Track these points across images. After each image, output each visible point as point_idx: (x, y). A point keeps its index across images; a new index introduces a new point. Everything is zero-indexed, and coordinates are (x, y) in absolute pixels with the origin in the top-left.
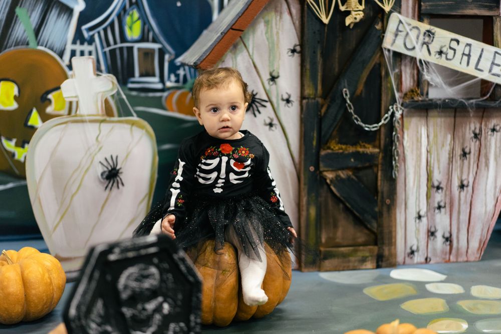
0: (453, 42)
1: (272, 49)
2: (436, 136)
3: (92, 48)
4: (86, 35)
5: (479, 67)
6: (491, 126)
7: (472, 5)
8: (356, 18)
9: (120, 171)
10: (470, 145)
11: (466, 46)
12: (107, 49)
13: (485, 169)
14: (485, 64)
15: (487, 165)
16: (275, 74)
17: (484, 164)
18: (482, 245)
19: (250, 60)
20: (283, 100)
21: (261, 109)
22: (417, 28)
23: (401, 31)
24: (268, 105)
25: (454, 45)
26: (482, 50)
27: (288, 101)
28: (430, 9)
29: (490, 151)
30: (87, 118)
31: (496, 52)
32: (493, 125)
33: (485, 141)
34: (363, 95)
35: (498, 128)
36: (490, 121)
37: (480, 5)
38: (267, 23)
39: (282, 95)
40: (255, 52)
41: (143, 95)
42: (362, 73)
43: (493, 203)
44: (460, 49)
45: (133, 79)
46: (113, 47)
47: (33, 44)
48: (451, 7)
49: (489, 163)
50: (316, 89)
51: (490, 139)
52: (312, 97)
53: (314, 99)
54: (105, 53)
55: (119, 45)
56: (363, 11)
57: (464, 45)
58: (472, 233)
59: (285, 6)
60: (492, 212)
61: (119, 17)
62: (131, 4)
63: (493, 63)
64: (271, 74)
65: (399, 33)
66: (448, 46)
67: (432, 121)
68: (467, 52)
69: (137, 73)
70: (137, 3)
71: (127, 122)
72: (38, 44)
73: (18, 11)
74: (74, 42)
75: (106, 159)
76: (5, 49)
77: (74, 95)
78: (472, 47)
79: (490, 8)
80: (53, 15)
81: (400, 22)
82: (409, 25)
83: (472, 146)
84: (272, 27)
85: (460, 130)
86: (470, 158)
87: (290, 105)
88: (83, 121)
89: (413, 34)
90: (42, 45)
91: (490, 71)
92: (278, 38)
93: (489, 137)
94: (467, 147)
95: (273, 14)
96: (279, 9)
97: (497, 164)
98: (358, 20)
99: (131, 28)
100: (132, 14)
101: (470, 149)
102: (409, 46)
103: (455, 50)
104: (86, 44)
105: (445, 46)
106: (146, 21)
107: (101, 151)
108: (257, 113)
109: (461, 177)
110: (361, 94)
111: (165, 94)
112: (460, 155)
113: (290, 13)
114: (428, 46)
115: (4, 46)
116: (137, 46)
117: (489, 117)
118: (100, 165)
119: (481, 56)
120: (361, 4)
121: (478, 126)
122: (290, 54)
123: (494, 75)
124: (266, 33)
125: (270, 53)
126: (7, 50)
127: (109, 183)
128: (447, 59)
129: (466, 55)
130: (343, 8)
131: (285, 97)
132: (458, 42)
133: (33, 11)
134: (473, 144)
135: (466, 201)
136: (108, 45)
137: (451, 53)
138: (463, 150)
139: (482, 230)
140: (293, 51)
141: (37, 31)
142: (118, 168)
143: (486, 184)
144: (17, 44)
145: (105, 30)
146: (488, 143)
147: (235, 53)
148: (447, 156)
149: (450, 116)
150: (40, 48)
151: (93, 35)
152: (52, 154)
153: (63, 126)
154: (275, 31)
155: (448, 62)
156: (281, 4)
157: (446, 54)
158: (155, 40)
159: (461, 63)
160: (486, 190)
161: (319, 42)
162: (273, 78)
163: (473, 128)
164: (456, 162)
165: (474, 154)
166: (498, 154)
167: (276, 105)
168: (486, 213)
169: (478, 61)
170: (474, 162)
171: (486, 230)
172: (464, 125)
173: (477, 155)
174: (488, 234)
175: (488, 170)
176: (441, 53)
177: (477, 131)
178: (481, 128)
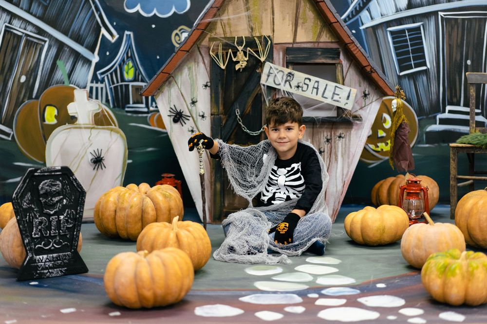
0: (306, 80)
1: (193, 85)
3: (103, 85)
4: (99, 77)
5: (324, 96)
6: (338, 134)
7: (321, 57)
8: (242, 66)
9: (103, 159)
12: (112, 86)
13: (335, 162)
14: (329, 94)
15: (336, 160)
16: (194, 100)
17: (334, 159)
18: (335, 212)
19: (179, 91)
20: (200, 116)
21: (186, 121)
22: (282, 71)
23: (271, 73)
24: (191, 119)
25: (307, 81)
26: (327, 85)
27: (203, 116)
28: (293, 60)
29: (338, 150)
30: (83, 126)
31: (336, 86)
32: (339, 133)
33: (334, 144)
35: (343, 136)
36: (338, 131)
37: (326, 56)
39: (199, 113)
40: (182, 86)
41: (135, 115)
42: (248, 99)
43: (342, 185)
44: (311, 84)
45: (128, 105)
46: (116, 85)
47: (67, 83)
48: (307, 58)
49: (338, 158)
50: (219, 109)
51: (338, 143)
52: (216, 114)
53: (218, 115)
54: (111, 89)
55: (120, 84)
56: (247, 61)
57: (314, 82)
59: (200, 59)
60: (341, 191)
61: (120, 65)
62: (128, 57)
63: (334, 93)
64: (192, 100)
65: (271, 75)
68: (316, 86)
69: (131, 102)
70: (131, 57)
71: (108, 129)
72: (70, 83)
73: (59, 62)
74: (92, 82)
75: (94, 151)
76: (50, 86)
77: (75, 112)
78: (319, 83)
79: (333, 58)
80: (79, 65)
81: (271, 68)
82: (277, 69)
84: (192, 71)
85: (317, 137)
86: (324, 154)
87: (204, 119)
88: (80, 128)
89: (279, 76)
90: (72, 84)
91: (332, 98)
92: (196, 78)
93: (337, 141)
94: (322, 147)
95: (193, 63)
96: (196, 60)
97: (343, 159)
98: (243, 67)
99: (127, 73)
100: (128, 64)
101: (324, 149)
102: (277, 83)
103: (308, 85)
104: (99, 83)
105: (301, 82)
106: (137, 68)
107: (92, 146)
108: (183, 124)
110: (249, 112)
111: (149, 115)
113: (204, 63)
114: (289, 83)
115: (49, 84)
116: (131, 84)
117: (337, 128)
118: (90, 154)
119: (325, 89)
120: (246, 57)
121: (329, 134)
122: (204, 87)
123: (334, 100)
124: (189, 75)
125: (191, 87)
126: (51, 87)
127: (96, 165)
128: (303, 91)
129: (315, 88)
130: (234, 60)
131: (201, 114)
132: (310, 80)
133: (67, 62)
134: (326, 146)
136: (113, 83)
137: (305, 87)
138: (319, 149)
139: (335, 203)
140: (206, 86)
141: (70, 75)
142: (102, 156)
143: (336, 172)
144: (57, 83)
145: (111, 74)
146: (337, 146)
147: (170, 87)
149: (309, 128)
150: (71, 85)
151: (104, 77)
152: (62, 146)
153: (69, 130)
154: (194, 74)
155: (304, 92)
156: (198, 57)
157: (302, 88)
158: (142, 81)
159: (312, 93)
160: (336, 176)
161: (219, 80)
162: (193, 103)
163: (326, 136)
165: (327, 153)
166: (344, 152)
167: (195, 119)
168: (337, 191)
169: (324, 91)
170: (327, 158)
171: (337, 202)
172: (319, 134)
173: (329, 153)
174: (338, 205)
175: (337, 163)
176: (298, 87)
177: (329, 137)
178: (331, 136)
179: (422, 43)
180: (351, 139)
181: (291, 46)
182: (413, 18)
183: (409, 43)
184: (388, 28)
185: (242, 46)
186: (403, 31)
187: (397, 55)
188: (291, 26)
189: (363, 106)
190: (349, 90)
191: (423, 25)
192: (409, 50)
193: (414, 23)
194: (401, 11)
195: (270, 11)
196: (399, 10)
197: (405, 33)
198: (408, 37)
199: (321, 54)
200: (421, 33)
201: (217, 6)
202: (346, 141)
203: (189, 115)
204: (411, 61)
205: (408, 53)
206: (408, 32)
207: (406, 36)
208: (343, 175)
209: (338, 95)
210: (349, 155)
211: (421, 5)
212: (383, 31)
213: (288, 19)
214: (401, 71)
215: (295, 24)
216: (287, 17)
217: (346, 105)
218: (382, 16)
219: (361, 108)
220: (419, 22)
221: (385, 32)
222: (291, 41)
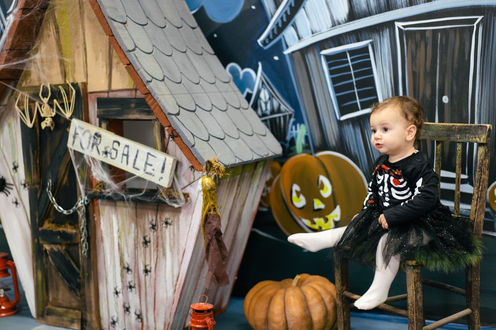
0: (114, 144)
1: (14, 146)
2: (123, 224)
5: (136, 166)
7: (135, 111)
8: (47, 124)
10: (150, 235)
11: (125, 148)
13: (163, 258)
14: (140, 164)
15: (164, 254)
16: (16, 165)
17: (162, 254)
19: (2, 154)
20: (21, 184)
21: (10, 190)
22: (90, 131)
23: (77, 134)
25: (116, 145)
26: (138, 151)
27: (25, 186)
29: (165, 241)
31: (149, 153)
33: (161, 232)
34: (68, 184)
35: (170, 221)
36: (164, 214)
37: (141, 110)
38: (9, 125)
39: (21, 182)
40: (4, 148)
43: (172, 290)
44: (121, 149)
48: (119, 113)
49: (166, 253)
50: (31, 178)
51: (165, 231)
52: (30, 184)
56: (54, 117)
57: (124, 146)
58: (158, 315)
60: (172, 299)
63: (146, 163)
64: (14, 165)
65: (77, 136)
66: (111, 147)
67: (119, 210)
68: (126, 152)
78: (130, 148)
79: (149, 113)
82: (82, 129)
83: (151, 235)
84: (12, 130)
85: (141, 221)
86: (150, 246)
91: (145, 170)
92: (16, 137)
93: (164, 229)
94: (147, 236)
95: (13, 118)
96: (15, 115)
97: (172, 255)
101: (150, 239)
102: (84, 146)
103: (117, 151)
105: (109, 147)
108: (8, 194)
109: (145, 262)
110: (66, 183)
112: (143, 243)
114: (97, 147)
117: (162, 211)
119: (136, 157)
120: (53, 112)
121: (154, 218)
123: (147, 173)
124: (9, 133)
125: (12, 148)
128: (112, 158)
129: (125, 155)
130: (41, 114)
131: (23, 183)
132: (119, 143)
134: (152, 233)
135: (150, 285)
137: (114, 152)
138: (144, 238)
139: (166, 314)
143: (165, 272)
146: (164, 235)
148: (133, 242)
149: (131, 207)
154: (14, 131)
155: (112, 160)
157: (111, 154)
159: (122, 162)
160: (165, 277)
161: (30, 142)
162: (15, 168)
163: (150, 220)
164: (140, 249)
165: (154, 243)
166: (172, 245)
167: (18, 188)
168: (167, 298)
169: (135, 160)
170: (154, 251)
171: (168, 314)
172: (143, 216)
173: (155, 244)
174: (170, 317)
175: (166, 258)
176: (106, 153)
177: (154, 223)
178: (156, 220)
179: (370, 72)
180: (180, 227)
181: (105, 95)
182: (357, 35)
183: (352, 72)
184: (321, 50)
185: (47, 97)
186: (343, 54)
187: (337, 90)
188: (105, 67)
189: (192, 180)
190: (164, 159)
191: (372, 44)
192: (353, 83)
193: (358, 41)
194: (339, 24)
195: (81, 48)
196: (337, 23)
197: (347, 57)
198: (350, 64)
199: (135, 107)
200: (369, 57)
201: (7, 49)
202: (174, 229)
203: (12, 182)
204: (356, 99)
205: (351, 86)
206: (350, 56)
207: (347, 62)
208: (173, 276)
209: (151, 165)
210: (178, 250)
211: (368, 14)
212: (315, 55)
213: (101, 59)
214: (342, 113)
215: (109, 64)
216: (100, 57)
217: (161, 180)
218: (313, 33)
219: (190, 184)
220: (366, 39)
221: (317, 56)
222: (106, 88)
